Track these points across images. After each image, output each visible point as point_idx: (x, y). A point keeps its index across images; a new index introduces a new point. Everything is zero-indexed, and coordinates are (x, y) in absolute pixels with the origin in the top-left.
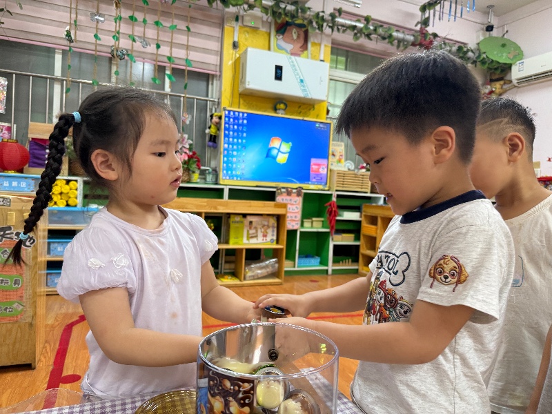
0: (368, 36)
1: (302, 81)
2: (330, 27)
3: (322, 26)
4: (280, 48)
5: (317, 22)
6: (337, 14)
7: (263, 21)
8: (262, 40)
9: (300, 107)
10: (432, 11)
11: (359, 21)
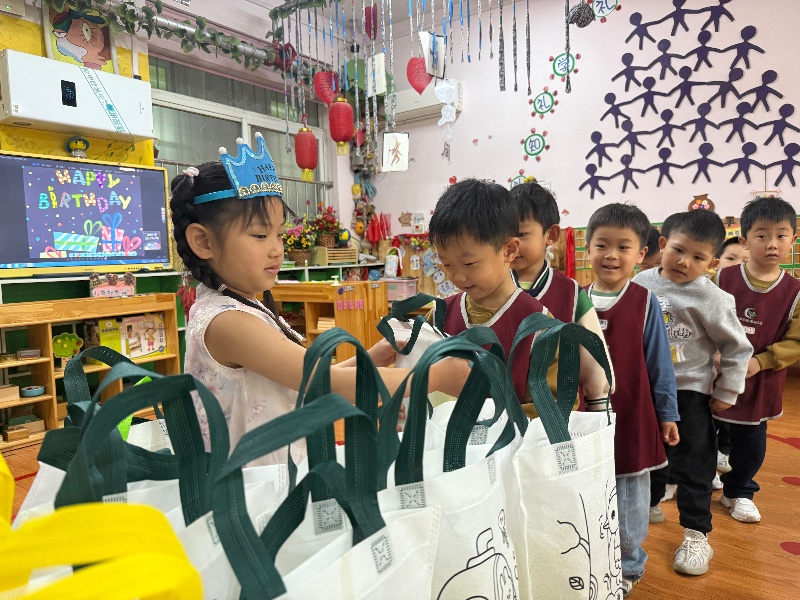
0: (203, 46)
1: (110, 107)
2: (144, 27)
3: (133, 26)
4: (63, 52)
5: (122, 19)
6: (154, 9)
7: (26, 6)
8: (30, 38)
9: (110, 146)
10: (286, 20)
11: (187, 23)
